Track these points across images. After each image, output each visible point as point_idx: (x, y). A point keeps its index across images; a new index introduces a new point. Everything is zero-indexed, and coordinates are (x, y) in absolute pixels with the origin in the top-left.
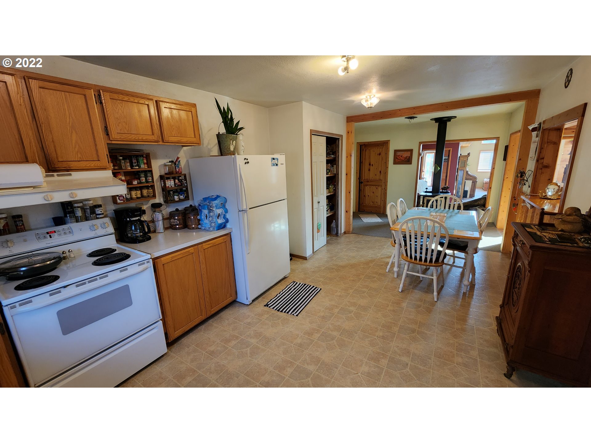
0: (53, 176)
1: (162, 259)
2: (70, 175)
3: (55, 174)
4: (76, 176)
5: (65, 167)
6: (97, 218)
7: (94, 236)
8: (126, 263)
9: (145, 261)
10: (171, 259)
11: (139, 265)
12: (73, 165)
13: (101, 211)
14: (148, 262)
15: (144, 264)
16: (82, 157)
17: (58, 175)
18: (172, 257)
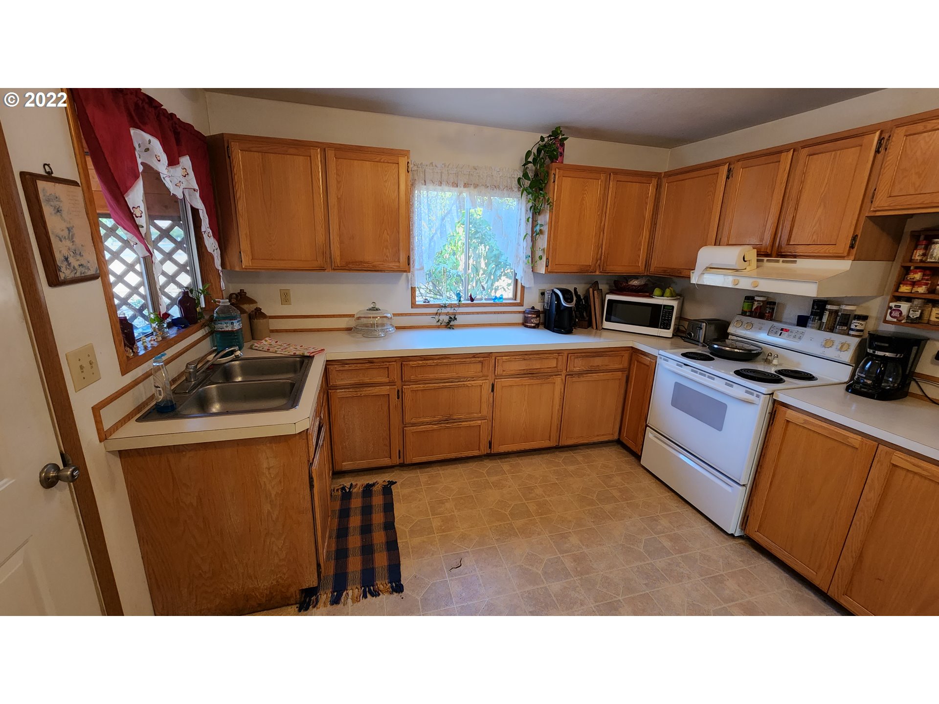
0: (778, 261)
1: (789, 411)
2: (795, 262)
3: (781, 259)
4: (803, 264)
5: (790, 252)
6: (848, 334)
7: (834, 358)
8: (751, 384)
9: (755, 393)
10: (802, 424)
11: (747, 392)
12: (800, 250)
13: (856, 326)
14: (758, 396)
15: (752, 394)
16: (817, 239)
17: (783, 262)
18: (806, 422)
